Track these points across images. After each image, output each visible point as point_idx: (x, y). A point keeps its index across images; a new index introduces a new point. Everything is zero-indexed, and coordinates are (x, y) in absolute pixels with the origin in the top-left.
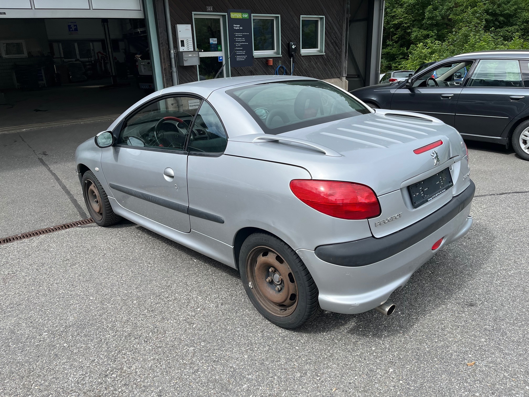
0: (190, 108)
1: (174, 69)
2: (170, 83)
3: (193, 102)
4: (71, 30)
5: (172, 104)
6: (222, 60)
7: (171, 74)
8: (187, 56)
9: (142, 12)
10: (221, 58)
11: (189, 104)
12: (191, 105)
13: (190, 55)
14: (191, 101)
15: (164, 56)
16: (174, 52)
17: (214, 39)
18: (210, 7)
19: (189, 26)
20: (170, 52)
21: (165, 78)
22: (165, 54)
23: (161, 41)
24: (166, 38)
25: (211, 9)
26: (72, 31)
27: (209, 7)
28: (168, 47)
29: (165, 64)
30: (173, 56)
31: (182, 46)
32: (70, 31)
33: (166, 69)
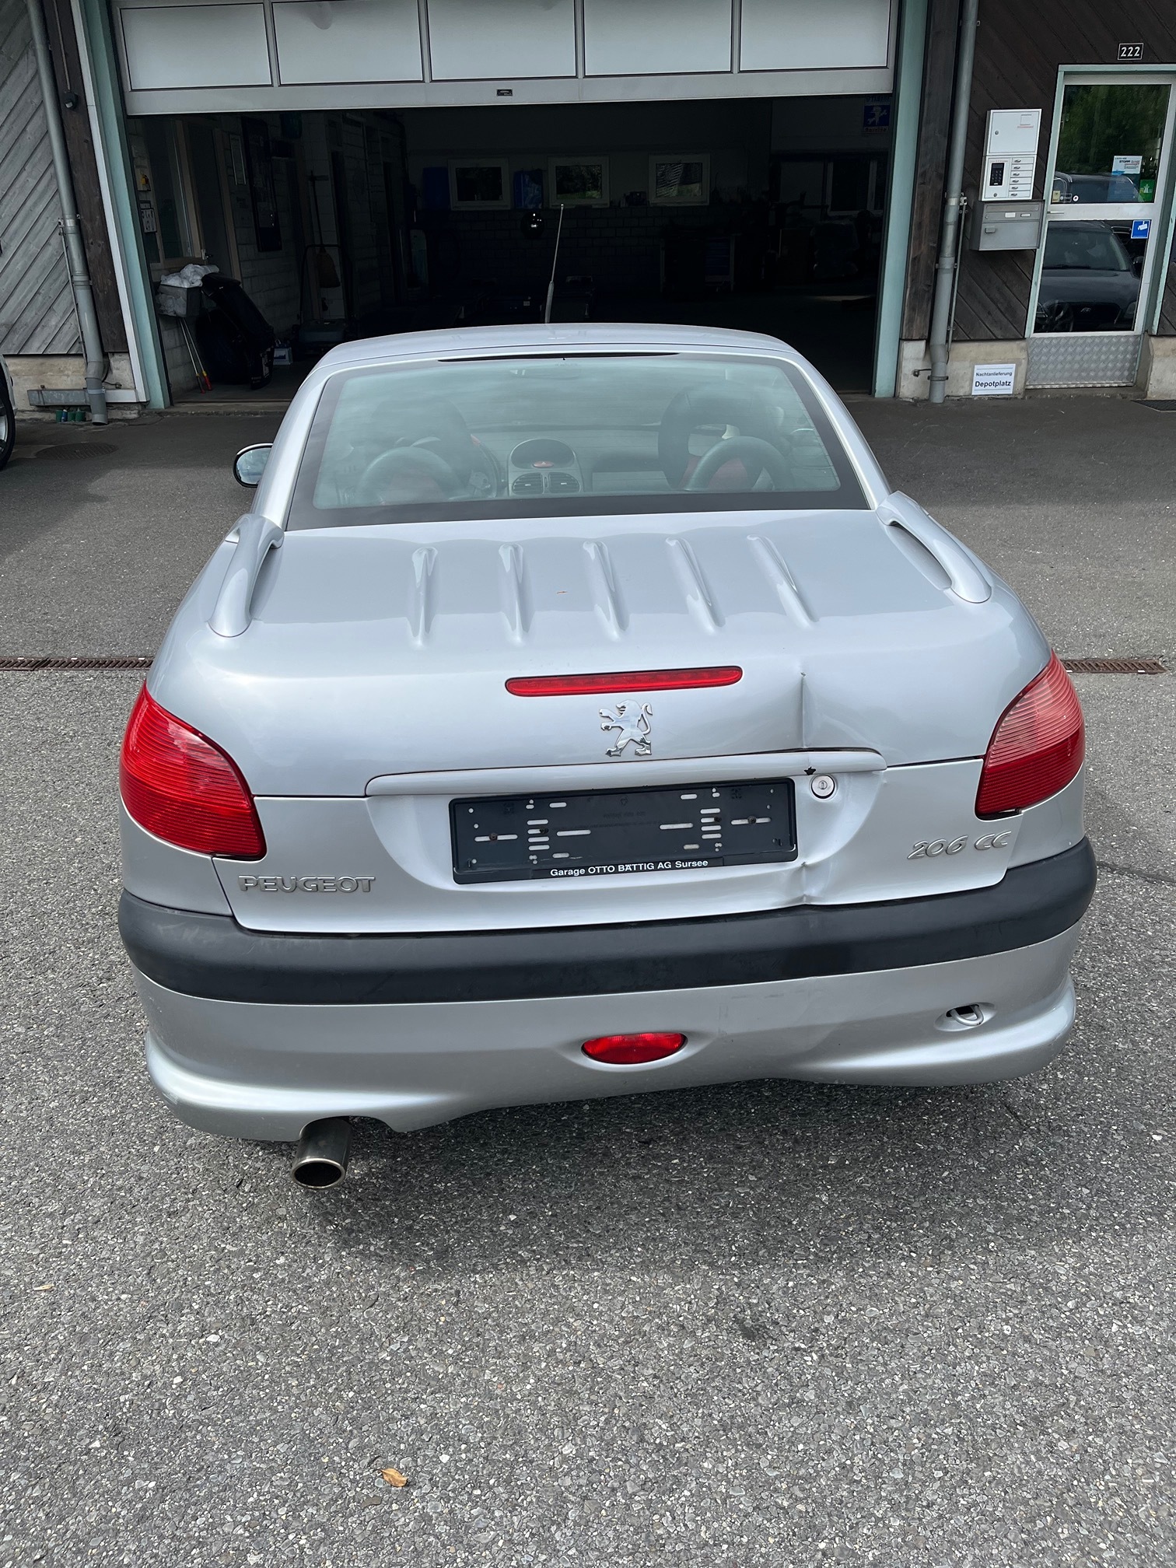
0: (977, 391)
1: (948, 261)
2: (925, 306)
3: (992, 371)
4: (871, 121)
5: (916, 374)
6: (1145, 232)
7: (935, 275)
8: (997, 217)
9: (890, 72)
10: (1142, 227)
11: (976, 379)
12: (982, 379)
13: (1008, 215)
14: (986, 366)
15: (921, 215)
16: (960, 202)
17: (1129, 158)
18: (1134, 47)
19: (1036, 115)
20: (945, 202)
21: (911, 288)
22: (927, 210)
23: (923, 166)
24: (942, 155)
25: (1134, 51)
26: (873, 124)
27: (1127, 47)
28: (940, 186)
29: (920, 244)
30: (951, 217)
31: (991, 184)
32: (866, 124)
33: (919, 261)
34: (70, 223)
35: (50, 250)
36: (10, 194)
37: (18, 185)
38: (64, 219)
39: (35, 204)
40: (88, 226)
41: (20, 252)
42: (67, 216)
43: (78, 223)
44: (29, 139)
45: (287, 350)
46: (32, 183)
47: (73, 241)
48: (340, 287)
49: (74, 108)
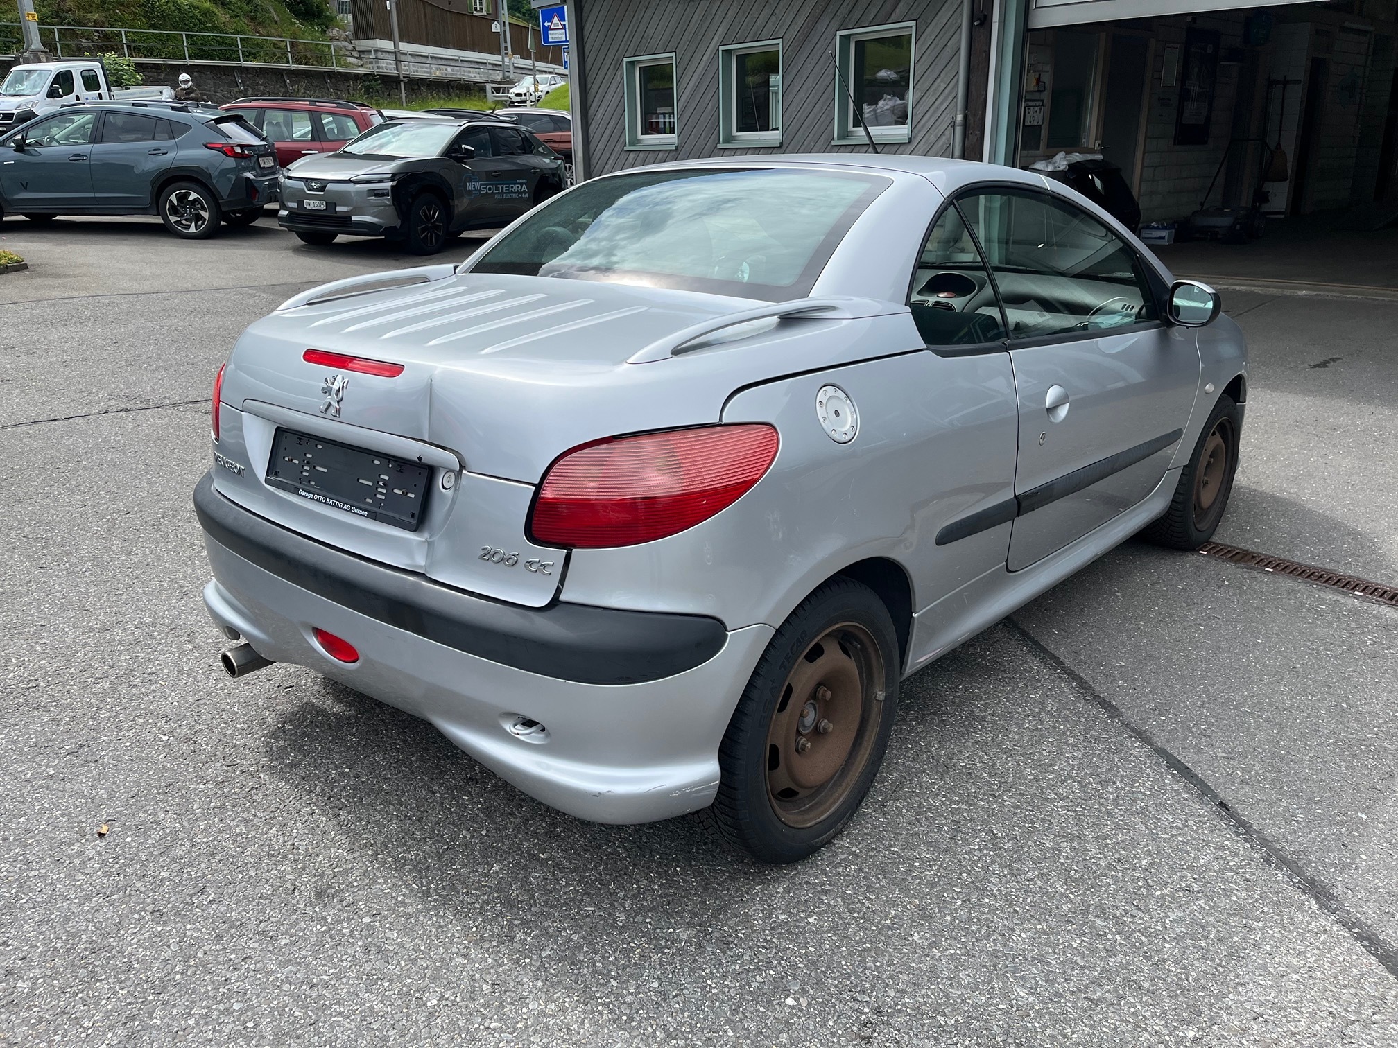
34: (960, 118)
35: (944, 139)
36: (926, 96)
37: (932, 89)
38: (956, 114)
39: (941, 104)
40: (971, 119)
41: (923, 141)
42: (958, 112)
43: (965, 118)
44: (948, 51)
45: (1167, 231)
46: (943, 86)
47: (959, 130)
48: (1288, 182)
49: (981, 25)
